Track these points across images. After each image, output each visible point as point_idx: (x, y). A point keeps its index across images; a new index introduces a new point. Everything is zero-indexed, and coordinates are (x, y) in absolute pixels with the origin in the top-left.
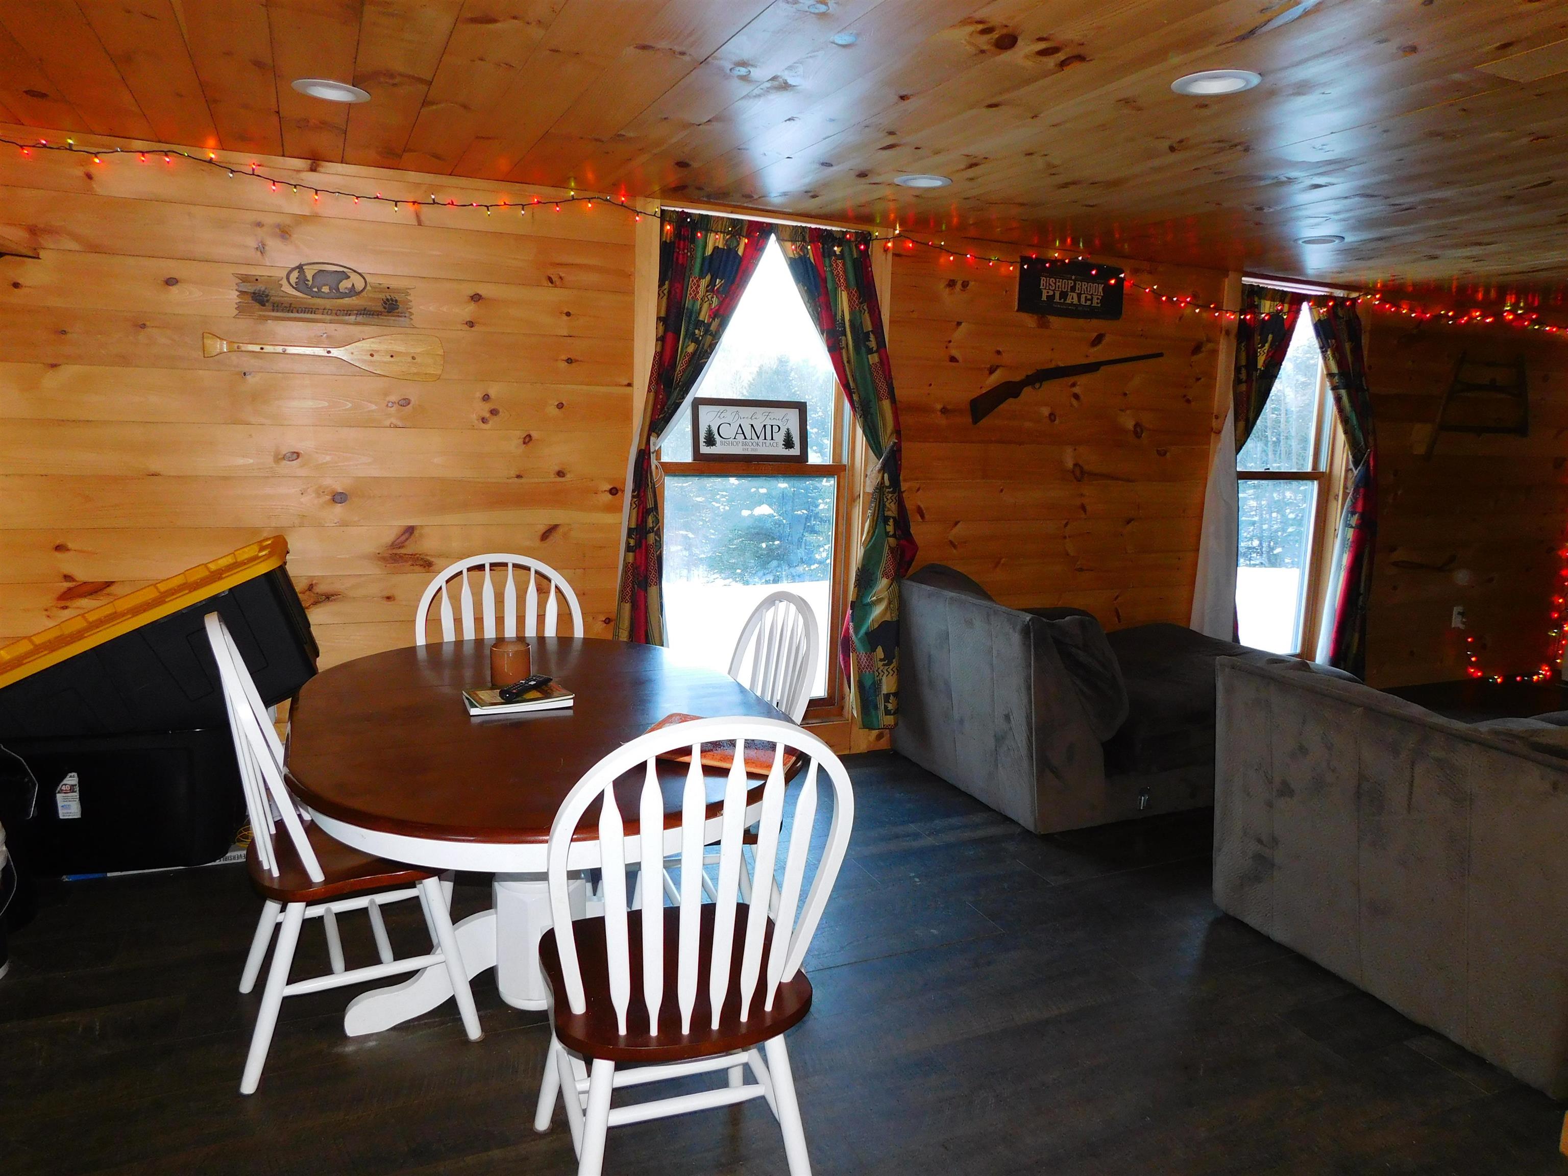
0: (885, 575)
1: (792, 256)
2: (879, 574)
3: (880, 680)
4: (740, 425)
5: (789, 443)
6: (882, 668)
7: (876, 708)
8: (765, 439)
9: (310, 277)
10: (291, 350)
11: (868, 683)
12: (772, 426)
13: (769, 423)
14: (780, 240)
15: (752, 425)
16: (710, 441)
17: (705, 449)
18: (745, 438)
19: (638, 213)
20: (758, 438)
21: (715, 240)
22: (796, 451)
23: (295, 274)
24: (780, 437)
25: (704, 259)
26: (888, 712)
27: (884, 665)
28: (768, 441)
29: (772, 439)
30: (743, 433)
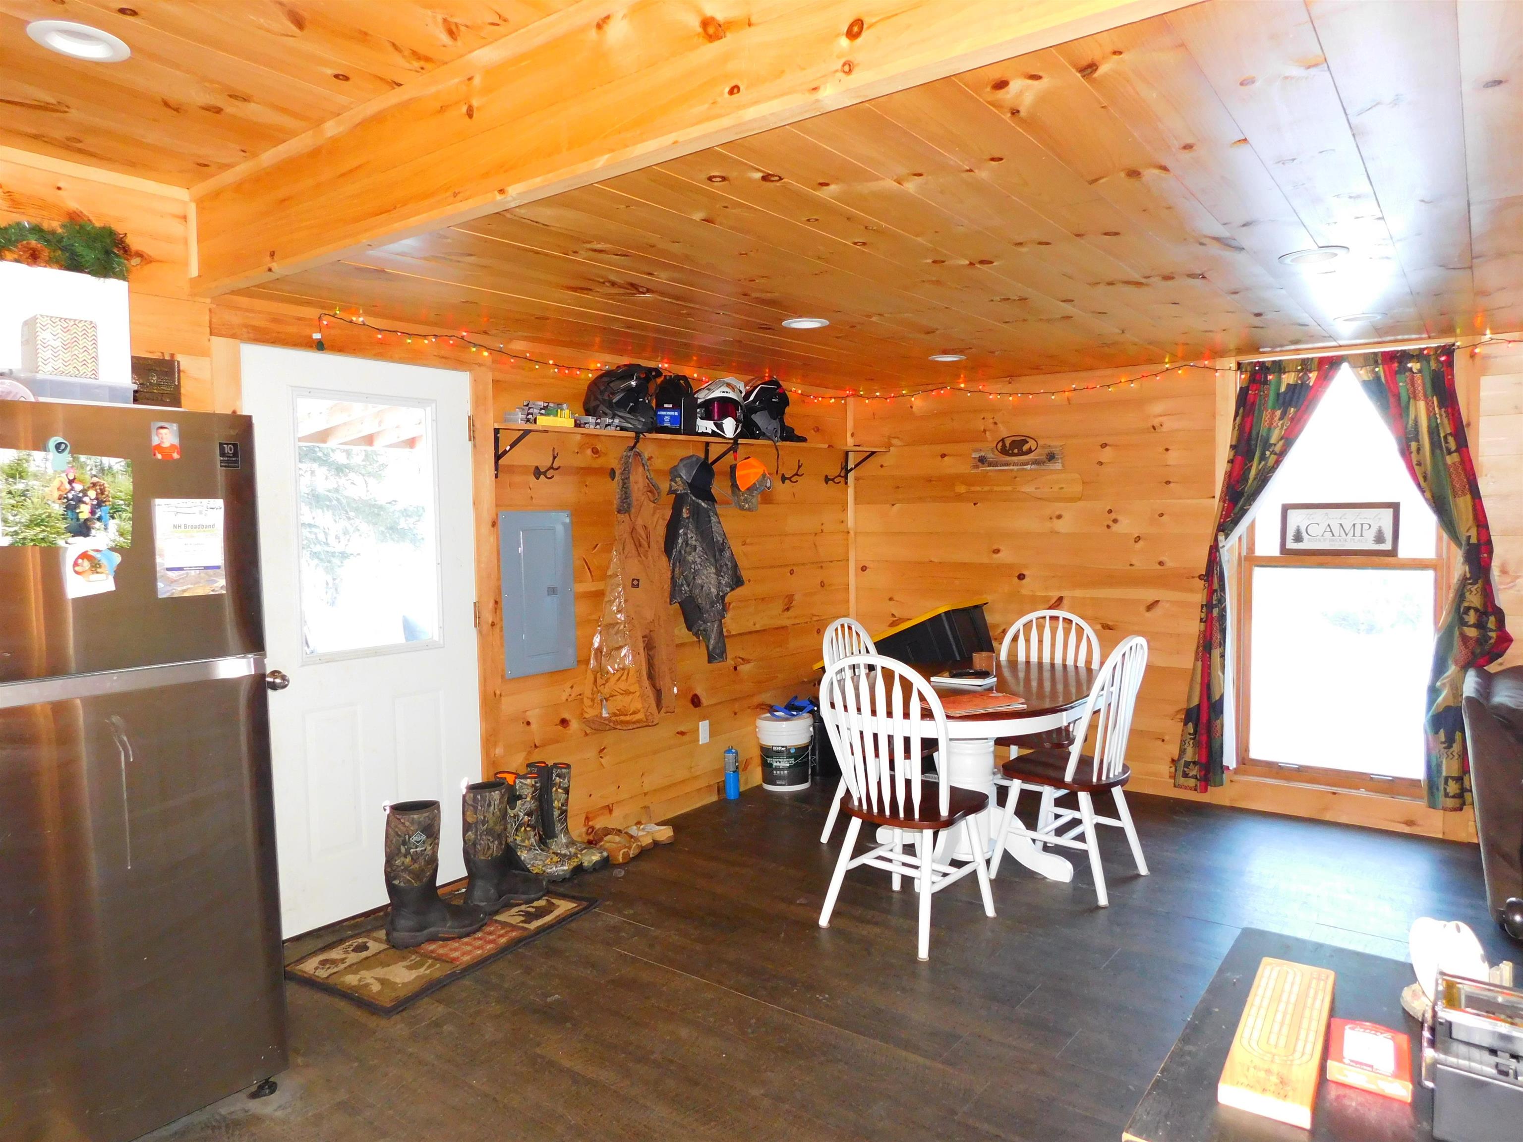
0: (1456, 662)
1: (1366, 378)
2: (1450, 662)
3: (1442, 762)
4: (1329, 525)
5: (1380, 539)
6: (1443, 750)
7: (1438, 789)
8: (1354, 536)
9: (1008, 445)
10: (996, 488)
11: (1434, 764)
12: (1362, 525)
13: (1358, 522)
14: (1354, 366)
15: (1341, 525)
16: (1298, 538)
17: (1291, 545)
18: (1333, 536)
19: (1216, 370)
20: (1347, 535)
21: (1289, 379)
22: (1387, 546)
23: (1000, 444)
24: (1371, 535)
25: (1278, 394)
26: (1446, 795)
27: (1445, 748)
28: (1356, 539)
29: (1362, 536)
30: (1331, 531)
